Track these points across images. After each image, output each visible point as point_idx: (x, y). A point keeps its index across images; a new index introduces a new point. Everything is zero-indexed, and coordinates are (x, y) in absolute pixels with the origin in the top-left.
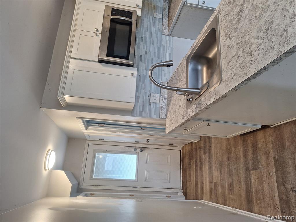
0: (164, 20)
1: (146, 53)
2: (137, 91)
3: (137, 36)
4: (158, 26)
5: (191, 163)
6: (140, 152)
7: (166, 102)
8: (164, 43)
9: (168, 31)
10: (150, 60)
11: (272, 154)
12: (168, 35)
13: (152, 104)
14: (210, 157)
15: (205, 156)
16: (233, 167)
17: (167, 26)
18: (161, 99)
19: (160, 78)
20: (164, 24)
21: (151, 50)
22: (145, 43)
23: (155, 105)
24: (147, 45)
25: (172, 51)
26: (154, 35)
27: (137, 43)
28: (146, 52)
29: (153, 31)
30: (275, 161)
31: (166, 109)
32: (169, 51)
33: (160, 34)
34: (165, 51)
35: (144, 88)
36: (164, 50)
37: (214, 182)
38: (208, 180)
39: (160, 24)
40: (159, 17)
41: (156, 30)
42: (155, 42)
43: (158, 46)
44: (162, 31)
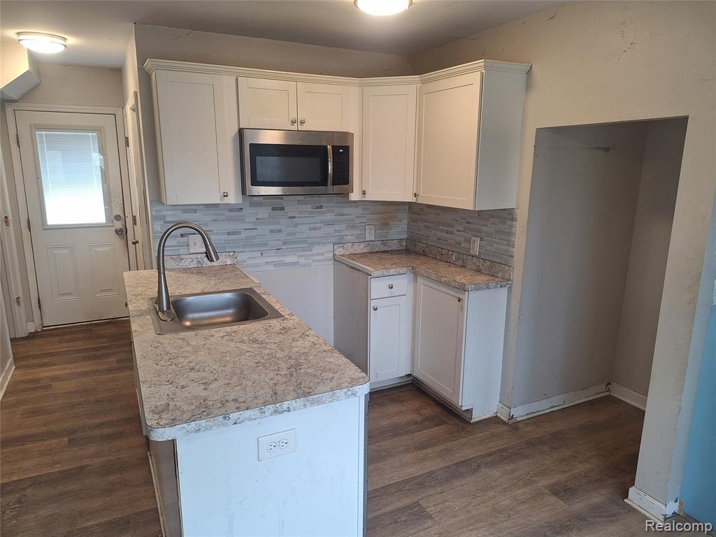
0: (362, 245)
1: (290, 218)
2: (207, 206)
3: (323, 198)
4: (350, 235)
5: (100, 340)
6: (114, 229)
7: (194, 265)
8: (316, 250)
9: (342, 255)
10: (278, 227)
11: (96, 461)
12: (334, 255)
13: (185, 239)
14: (109, 371)
15: (114, 362)
16: (82, 409)
17: (352, 251)
18: (199, 256)
19: (244, 250)
20: (356, 246)
21: (299, 227)
22: (310, 213)
23: (184, 246)
24: (307, 217)
25: (305, 265)
26: (330, 229)
27: (308, 198)
28: (294, 217)
29: (338, 227)
30: (82, 468)
31: (179, 267)
32: (302, 261)
33: (335, 240)
34: (300, 253)
35: (216, 220)
36: (303, 251)
37: (54, 384)
38: (59, 373)
39: (353, 237)
40: (367, 235)
41: (340, 231)
42: (317, 233)
43: (310, 238)
44: (340, 243)
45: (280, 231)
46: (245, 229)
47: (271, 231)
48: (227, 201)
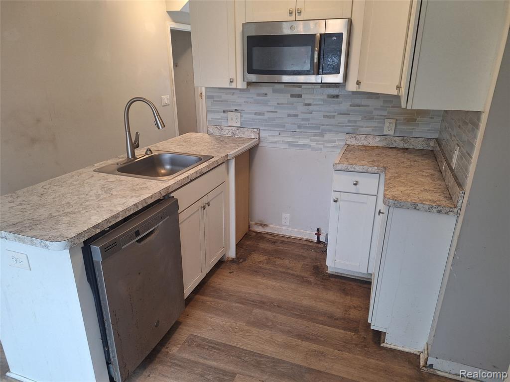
0: (378, 139)
1: (307, 105)
8: (328, 136)
9: (354, 146)
10: (295, 112)
12: (346, 144)
13: (225, 115)
17: (366, 143)
18: (234, 129)
19: (266, 128)
20: (370, 139)
21: (314, 114)
22: (325, 101)
23: (224, 120)
24: (323, 105)
25: (314, 149)
26: (344, 119)
28: (309, 105)
29: (352, 118)
31: (221, 134)
32: (313, 144)
33: (349, 129)
34: (313, 138)
35: (247, 102)
36: (315, 136)
39: (369, 130)
40: (386, 129)
41: (355, 122)
42: (332, 121)
43: (323, 125)
44: (354, 134)
45: (296, 116)
46: (268, 112)
47: (289, 115)
48: (233, 86)
